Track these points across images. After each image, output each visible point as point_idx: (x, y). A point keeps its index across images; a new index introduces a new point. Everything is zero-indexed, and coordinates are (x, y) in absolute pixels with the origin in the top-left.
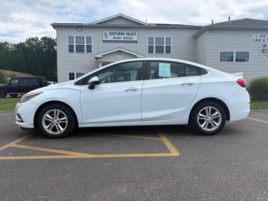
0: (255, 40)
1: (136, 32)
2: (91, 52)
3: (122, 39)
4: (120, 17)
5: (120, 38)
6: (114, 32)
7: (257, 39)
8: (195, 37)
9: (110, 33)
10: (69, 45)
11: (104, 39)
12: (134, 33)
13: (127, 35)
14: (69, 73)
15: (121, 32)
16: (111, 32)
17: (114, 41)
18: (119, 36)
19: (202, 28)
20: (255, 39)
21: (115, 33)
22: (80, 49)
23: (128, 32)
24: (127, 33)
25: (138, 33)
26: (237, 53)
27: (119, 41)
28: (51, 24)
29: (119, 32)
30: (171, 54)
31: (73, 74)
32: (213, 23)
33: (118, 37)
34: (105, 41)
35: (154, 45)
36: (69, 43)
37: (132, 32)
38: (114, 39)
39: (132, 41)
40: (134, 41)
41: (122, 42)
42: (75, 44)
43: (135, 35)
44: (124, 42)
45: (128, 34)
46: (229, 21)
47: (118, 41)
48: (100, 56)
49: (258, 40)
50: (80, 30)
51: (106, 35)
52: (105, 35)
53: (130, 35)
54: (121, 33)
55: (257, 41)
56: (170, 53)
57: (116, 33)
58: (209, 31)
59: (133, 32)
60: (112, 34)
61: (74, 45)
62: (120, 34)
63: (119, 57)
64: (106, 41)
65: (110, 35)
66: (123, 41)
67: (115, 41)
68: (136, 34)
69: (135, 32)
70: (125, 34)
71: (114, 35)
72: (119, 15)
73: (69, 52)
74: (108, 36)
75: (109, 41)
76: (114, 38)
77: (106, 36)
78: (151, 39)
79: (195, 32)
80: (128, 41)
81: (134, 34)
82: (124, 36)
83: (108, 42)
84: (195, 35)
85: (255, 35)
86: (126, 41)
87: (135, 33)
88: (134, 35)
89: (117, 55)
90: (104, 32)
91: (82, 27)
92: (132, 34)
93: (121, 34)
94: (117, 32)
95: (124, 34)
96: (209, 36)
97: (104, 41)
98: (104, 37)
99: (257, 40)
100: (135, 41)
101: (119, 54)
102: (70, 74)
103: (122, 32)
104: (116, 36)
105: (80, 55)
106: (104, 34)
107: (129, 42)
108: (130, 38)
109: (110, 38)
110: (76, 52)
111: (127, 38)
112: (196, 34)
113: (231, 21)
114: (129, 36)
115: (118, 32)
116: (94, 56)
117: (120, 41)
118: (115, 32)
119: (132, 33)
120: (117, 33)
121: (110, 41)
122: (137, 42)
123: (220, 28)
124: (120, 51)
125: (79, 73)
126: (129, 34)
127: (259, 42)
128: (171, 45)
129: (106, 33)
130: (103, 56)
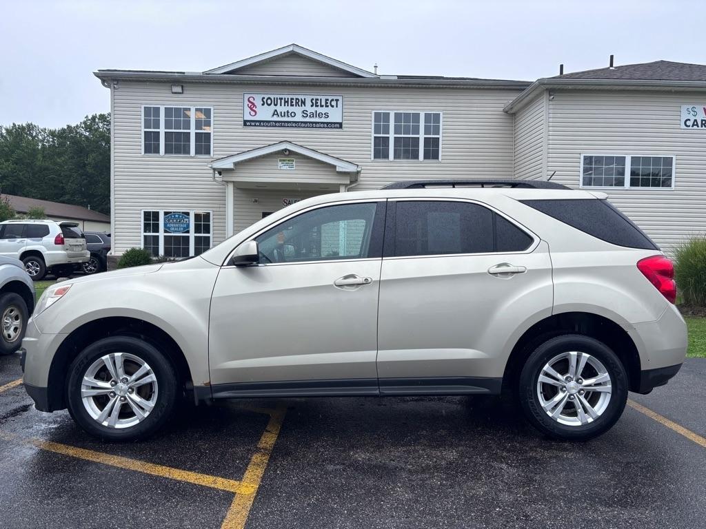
0: (688, 123)
1: (340, 98)
2: (209, 153)
3: (299, 118)
4: (293, 56)
5: (293, 114)
6: (276, 96)
7: (695, 120)
8: (512, 114)
9: (265, 100)
10: (145, 132)
11: (248, 117)
12: (333, 100)
13: (312, 106)
14: (145, 212)
15: (295, 97)
16: (266, 97)
17: (276, 122)
18: (291, 109)
19: (529, 88)
20: (689, 120)
21: (279, 101)
22: (177, 145)
23: (315, 97)
24: (313, 99)
25: (345, 99)
26: (635, 160)
27: (290, 122)
28: (94, 73)
29: (290, 97)
30: (440, 163)
31: (156, 215)
32: (564, 73)
33: (288, 112)
34: (248, 124)
35: (392, 136)
36: (145, 128)
37: (327, 97)
38: (276, 118)
39: (328, 123)
40: (331, 123)
41: (297, 125)
42: (162, 130)
43: (335, 106)
44: (303, 125)
45: (315, 103)
46: (611, 68)
47: (288, 122)
48: (228, 164)
49: (700, 125)
50: (179, 89)
51: (252, 107)
52: (250, 104)
53: (322, 106)
54: (297, 99)
55: (695, 127)
56: (437, 158)
57: (281, 99)
58: (550, 95)
59: (330, 98)
60: (269, 102)
61: (159, 132)
62: (292, 102)
63: (285, 168)
64: (253, 124)
65: (263, 105)
66: (302, 122)
67: (279, 122)
68: (340, 103)
69: (335, 98)
70: (308, 103)
71: (276, 105)
72: (291, 49)
73: (145, 152)
74: (259, 108)
75: (260, 122)
76: (275, 113)
77: (251, 109)
78: (382, 119)
79: (509, 99)
80: (316, 123)
81: (334, 103)
82: (303, 108)
83: (258, 124)
84: (512, 108)
85: (690, 107)
86: (310, 123)
87: (337, 100)
88: (333, 106)
89: (280, 164)
90: (247, 96)
91: (186, 82)
92: (326, 103)
93: (294, 103)
94: (283, 96)
95: (304, 103)
96: (551, 111)
97: (245, 123)
98: (247, 110)
99: (695, 123)
100: (335, 123)
101: (284, 160)
102: (147, 215)
103: (300, 97)
104: (282, 109)
105: (177, 160)
106: (246, 102)
107: (318, 125)
108: (320, 115)
109: (265, 113)
110: (166, 152)
111: (312, 115)
112: (513, 104)
113: (615, 68)
114: (320, 110)
115: (286, 97)
116: (210, 166)
117: (294, 122)
118: (279, 96)
119: (328, 100)
120: (283, 101)
121: (264, 122)
122: (340, 125)
123: (585, 87)
124: (286, 150)
125: (171, 212)
126: (319, 104)
127: (700, 128)
128: (440, 136)
129: (251, 100)
130: (236, 164)
